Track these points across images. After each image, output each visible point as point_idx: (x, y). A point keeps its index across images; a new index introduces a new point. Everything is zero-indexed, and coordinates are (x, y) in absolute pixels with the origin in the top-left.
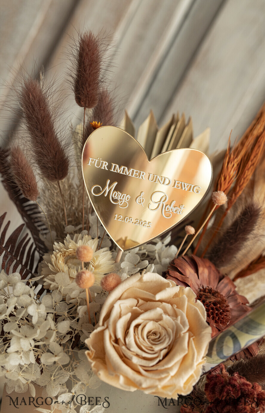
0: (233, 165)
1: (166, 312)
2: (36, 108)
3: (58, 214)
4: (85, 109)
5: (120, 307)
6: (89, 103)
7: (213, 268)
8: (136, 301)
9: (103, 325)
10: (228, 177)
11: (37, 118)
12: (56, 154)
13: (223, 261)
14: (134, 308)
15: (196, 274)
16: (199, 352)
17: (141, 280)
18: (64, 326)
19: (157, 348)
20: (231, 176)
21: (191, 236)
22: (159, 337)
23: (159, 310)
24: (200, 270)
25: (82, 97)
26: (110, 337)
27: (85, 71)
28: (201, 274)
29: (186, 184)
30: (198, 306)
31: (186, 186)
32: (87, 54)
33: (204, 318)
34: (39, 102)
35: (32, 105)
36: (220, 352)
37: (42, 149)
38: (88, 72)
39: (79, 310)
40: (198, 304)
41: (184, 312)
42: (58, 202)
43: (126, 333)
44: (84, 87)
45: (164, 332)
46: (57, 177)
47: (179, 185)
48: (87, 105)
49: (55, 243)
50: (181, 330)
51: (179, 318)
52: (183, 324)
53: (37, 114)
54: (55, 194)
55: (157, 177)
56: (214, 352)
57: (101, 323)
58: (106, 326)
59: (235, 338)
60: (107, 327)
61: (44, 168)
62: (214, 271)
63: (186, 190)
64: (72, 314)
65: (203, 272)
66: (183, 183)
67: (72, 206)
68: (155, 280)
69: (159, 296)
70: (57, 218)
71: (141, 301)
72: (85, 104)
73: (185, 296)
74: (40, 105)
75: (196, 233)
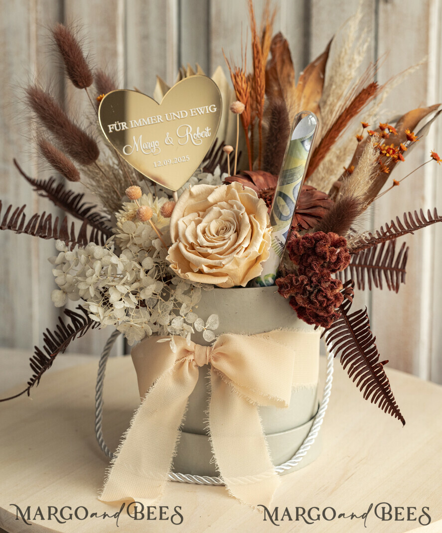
0: (242, 78)
1: (222, 208)
2: (45, 107)
3: (112, 197)
4: (86, 89)
5: (184, 223)
6: (85, 81)
7: (268, 174)
8: (196, 214)
9: (176, 241)
10: (242, 91)
11: (49, 114)
12: (81, 139)
13: (277, 167)
14: (196, 219)
15: (250, 183)
16: (261, 223)
17: (191, 194)
18: (148, 262)
19: (227, 236)
20: (245, 89)
21: (232, 153)
22: (226, 229)
23: (216, 209)
24: (254, 178)
25: (78, 79)
26: (186, 247)
27: (69, 56)
28: (256, 181)
29: (200, 108)
30: (248, 191)
31: (201, 110)
32: (64, 42)
33: (255, 196)
34: (46, 101)
35: (41, 107)
36: (280, 216)
37: (67, 139)
38: (71, 56)
39: (154, 244)
40: (247, 189)
41: (237, 200)
42: (106, 185)
43: (196, 236)
44: (75, 70)
45: (228, 224)
46: (91, 157)
47: (195, 112)
48: (85, 84)
49: (117, 213)
50: (239, 213)
51: (235, 206)
52: (240, 209)
53: (48, 112)
54: (101, 180)
55: (172, 114)
56: (276, 218)
57: (173, 241)
58: (178, 241)
59: (284, 196)
60: (180, 241)
61: (75, 155)
62: (270, 176)
63: (203, 113)
64: (150, 251)
65: (258, 179)
66: (197, 109)
67: (121, 184)
68: (204, 190)
69: (211, 199)
70: (112, 201)
71: (201, 213)
72: (83, 84)
73: (233, 189)
74: (46, 103)
75: (234, 149)
